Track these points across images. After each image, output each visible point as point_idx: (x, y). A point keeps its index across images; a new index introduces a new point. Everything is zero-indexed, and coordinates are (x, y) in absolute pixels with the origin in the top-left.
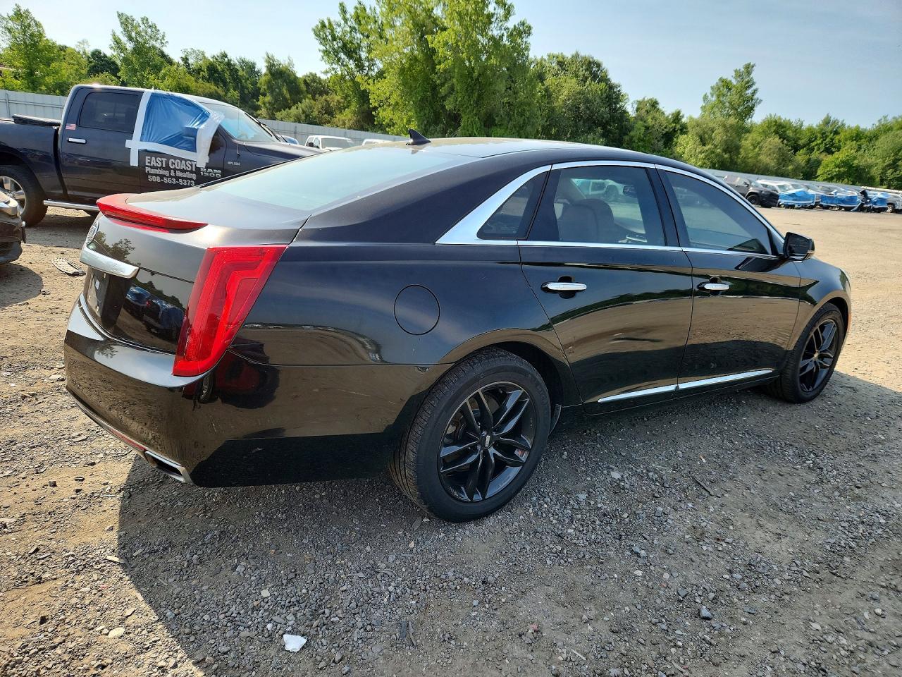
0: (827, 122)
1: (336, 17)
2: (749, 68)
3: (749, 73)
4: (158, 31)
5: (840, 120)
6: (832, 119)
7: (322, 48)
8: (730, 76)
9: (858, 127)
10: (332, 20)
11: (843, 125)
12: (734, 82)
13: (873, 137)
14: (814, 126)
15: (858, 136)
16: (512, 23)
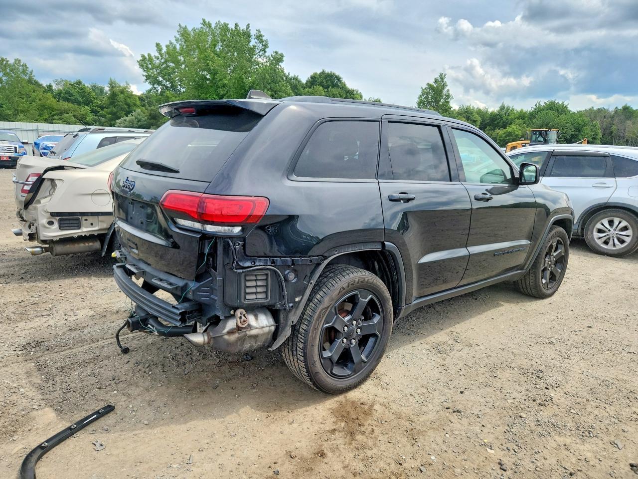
0: (502, 108)
1: (154, 53)
2: (442, 77)
3: (442, 79)
4: (28, 68)
5: (511, 106)
6: (506, 106)
7: (145, 74)
8: (432, 82)
9: (522, 111)
10: (152, 55)
11: (513, 109)
12: (435, 86)
13: (532, 116)
14: (495, 111)
15: (522, 116)
16: (269, 52)
